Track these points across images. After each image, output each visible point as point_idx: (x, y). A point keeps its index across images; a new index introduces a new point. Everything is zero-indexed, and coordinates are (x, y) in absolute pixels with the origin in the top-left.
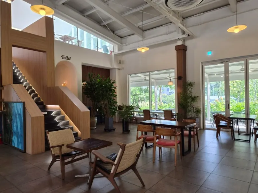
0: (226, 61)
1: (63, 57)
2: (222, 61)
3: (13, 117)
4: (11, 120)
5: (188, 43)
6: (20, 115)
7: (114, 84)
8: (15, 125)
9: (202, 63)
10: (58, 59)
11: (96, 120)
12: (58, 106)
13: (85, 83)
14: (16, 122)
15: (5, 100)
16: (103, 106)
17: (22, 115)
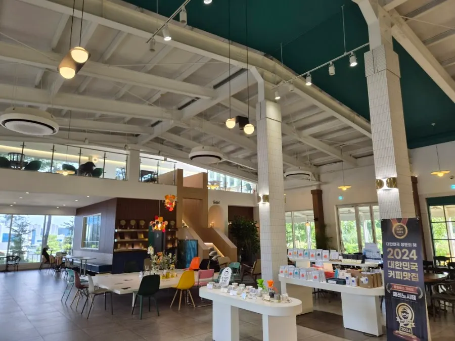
0: (355, 205)
1: (214, 202)
2: (353, 205)
3: (188, 251)
4: (185, 252)
5: (324, 188)
6: (194, 249)
7: (256, 225)
8: (189, 256)
9: (336, 206)
10: (210, 204)
11: (241, 257)
12: (212, 244)
13: (231, 223)
14: (191, 254)
15: (179, 238)
16: (247, 244)
17: (196, 250)
